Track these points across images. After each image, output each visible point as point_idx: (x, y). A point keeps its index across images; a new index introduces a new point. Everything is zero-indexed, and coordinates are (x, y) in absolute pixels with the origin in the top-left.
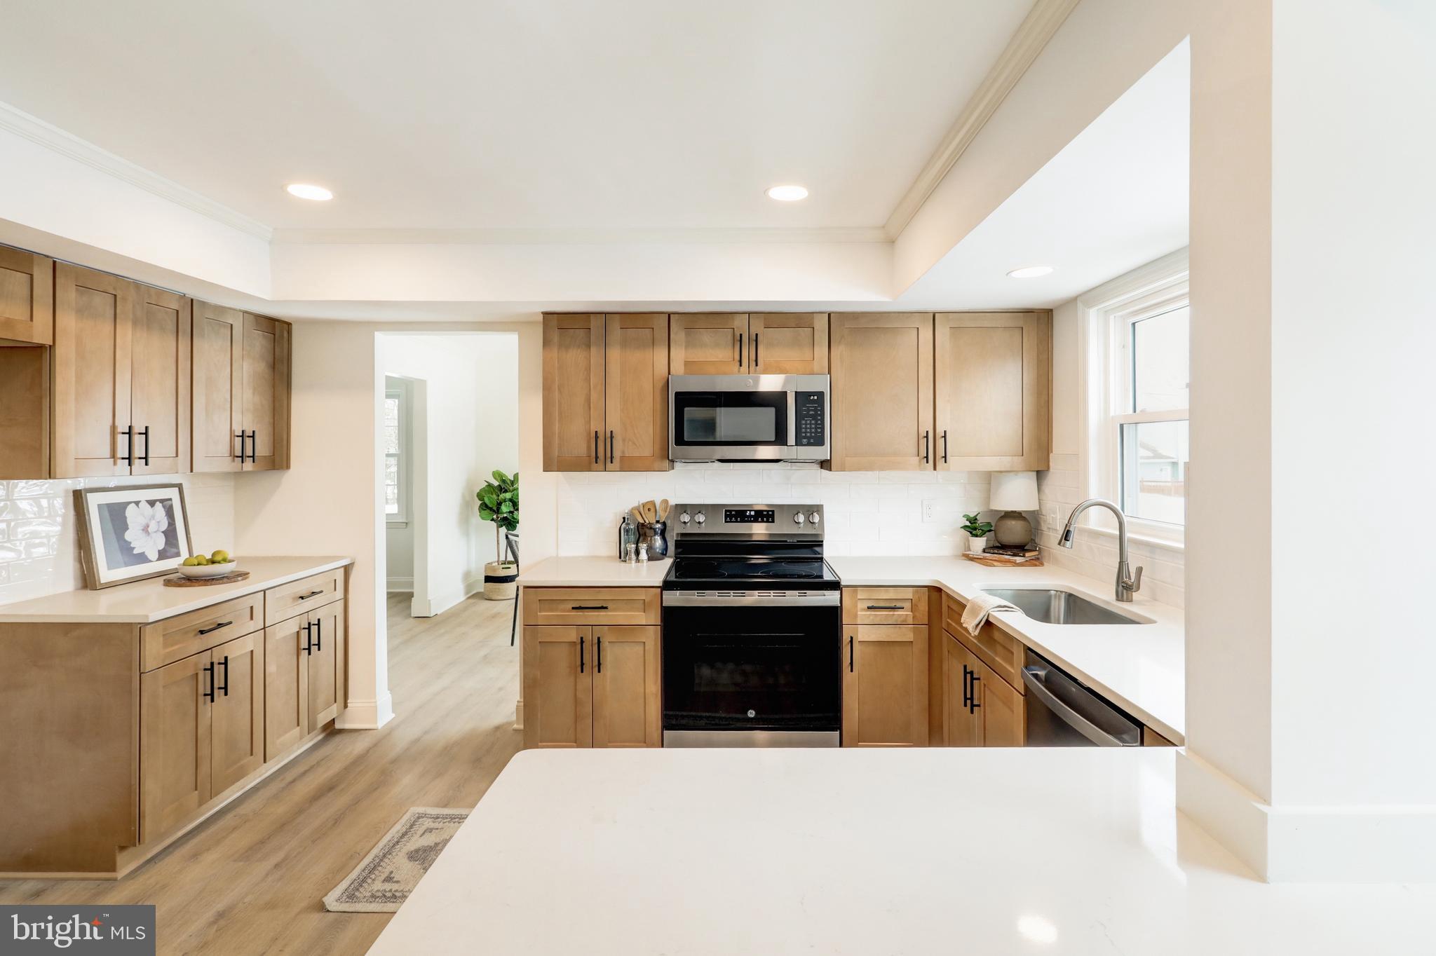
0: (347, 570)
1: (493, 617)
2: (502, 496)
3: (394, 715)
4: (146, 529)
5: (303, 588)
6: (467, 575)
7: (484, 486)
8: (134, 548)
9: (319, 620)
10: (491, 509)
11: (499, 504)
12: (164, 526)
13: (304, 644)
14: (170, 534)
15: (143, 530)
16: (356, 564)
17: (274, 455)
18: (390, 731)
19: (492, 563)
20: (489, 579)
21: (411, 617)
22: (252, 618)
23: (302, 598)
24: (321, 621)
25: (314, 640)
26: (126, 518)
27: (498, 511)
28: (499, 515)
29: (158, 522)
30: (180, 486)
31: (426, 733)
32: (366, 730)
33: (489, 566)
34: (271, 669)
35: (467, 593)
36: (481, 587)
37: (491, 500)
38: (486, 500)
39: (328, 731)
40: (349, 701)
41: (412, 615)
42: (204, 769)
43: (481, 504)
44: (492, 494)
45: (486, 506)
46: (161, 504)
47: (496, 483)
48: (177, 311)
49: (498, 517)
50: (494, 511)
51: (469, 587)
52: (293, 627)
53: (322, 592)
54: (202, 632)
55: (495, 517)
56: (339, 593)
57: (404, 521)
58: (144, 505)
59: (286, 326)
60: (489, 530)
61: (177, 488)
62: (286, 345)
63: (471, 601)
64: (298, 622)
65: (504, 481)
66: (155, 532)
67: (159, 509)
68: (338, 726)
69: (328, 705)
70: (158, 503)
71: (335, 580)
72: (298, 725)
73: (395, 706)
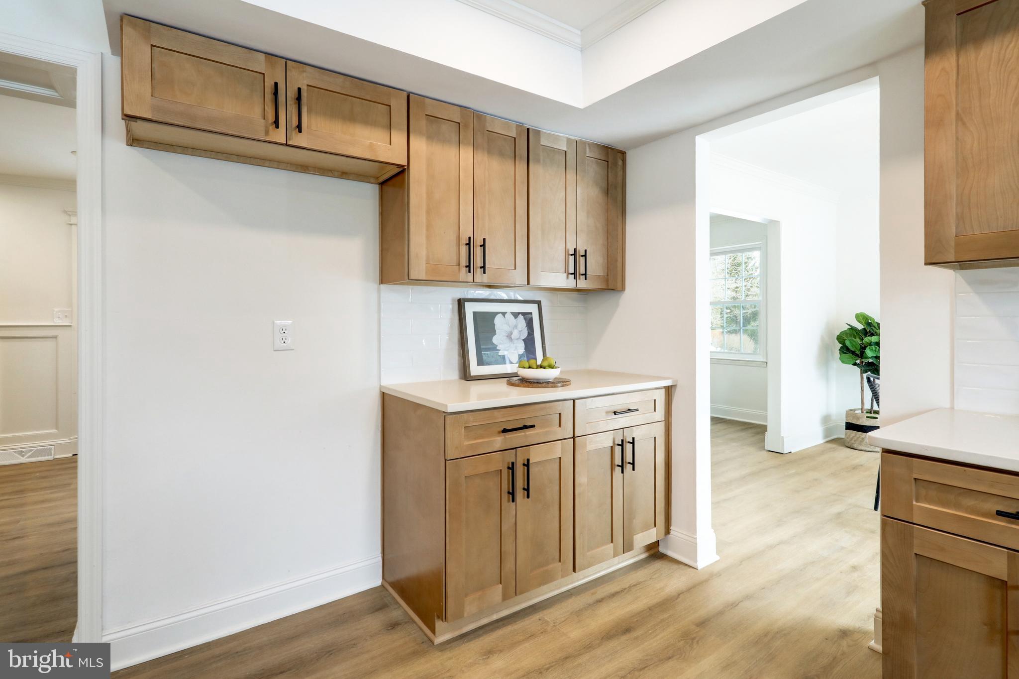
0: (669, 391)
1: (854, 468)
2: (867, 339)
3: (717, 558)
4: (509, 336)
5: (619, 403)
6: (826, 419)
7: (846, 329)
8: (500, 350)
9: (633, 439)
10: (853, 353)
11: (863, 348)
12: (525, 334)
13: (618, 461)
14: (529, 342)
15: (507, 336)
16: (678, 386)
17: (608, 275)
18: (711, 576)
19: (854, 410)
20: (850, 426)
21: (764, 449)
22: (560, 426)
23: (615, 413)
24: (635, 440)
25: (629, 458)
26: (495, 325)
27: (862, 355)
28: (863, 360)
29: (520, 331)
30: (539, 303)
31: (748, 597)
32: (686, 565)
33: (850, 412)
34: (581, 479)
35: (826, 436)
36: (842, 433)
37: (853, 343)
38: (848, 343)
39: (652, 552)
40: (671, 528)
41: (766, 448)
42: (509, 565)
43: (841, 347)
44: (855, 338)
45: (848, 349)
46: (523, 317)
47: (860, 327)
48: (515, 138)
49: (862, 362)
50: (857, 355)
51: (827, 432)
52: (606, 441)
53: (637, 410)
54: (505, 431)
55: (858, 362)
56: (660, 414)
57: (765, 360)
58: (509, 317)
59: (620, 155)
60: (853, 374)
61: (537, 305)
62: (620, 173)
63: (830, 445)
64: (612, 437)
65: (869, 324)
66: (517, 339)
67: (521, 322)
68: (662, 549)
69: (646, 528)
70: (520, 315)
71: (655, 400)
72: (612, 542)
73: (721, 546)
